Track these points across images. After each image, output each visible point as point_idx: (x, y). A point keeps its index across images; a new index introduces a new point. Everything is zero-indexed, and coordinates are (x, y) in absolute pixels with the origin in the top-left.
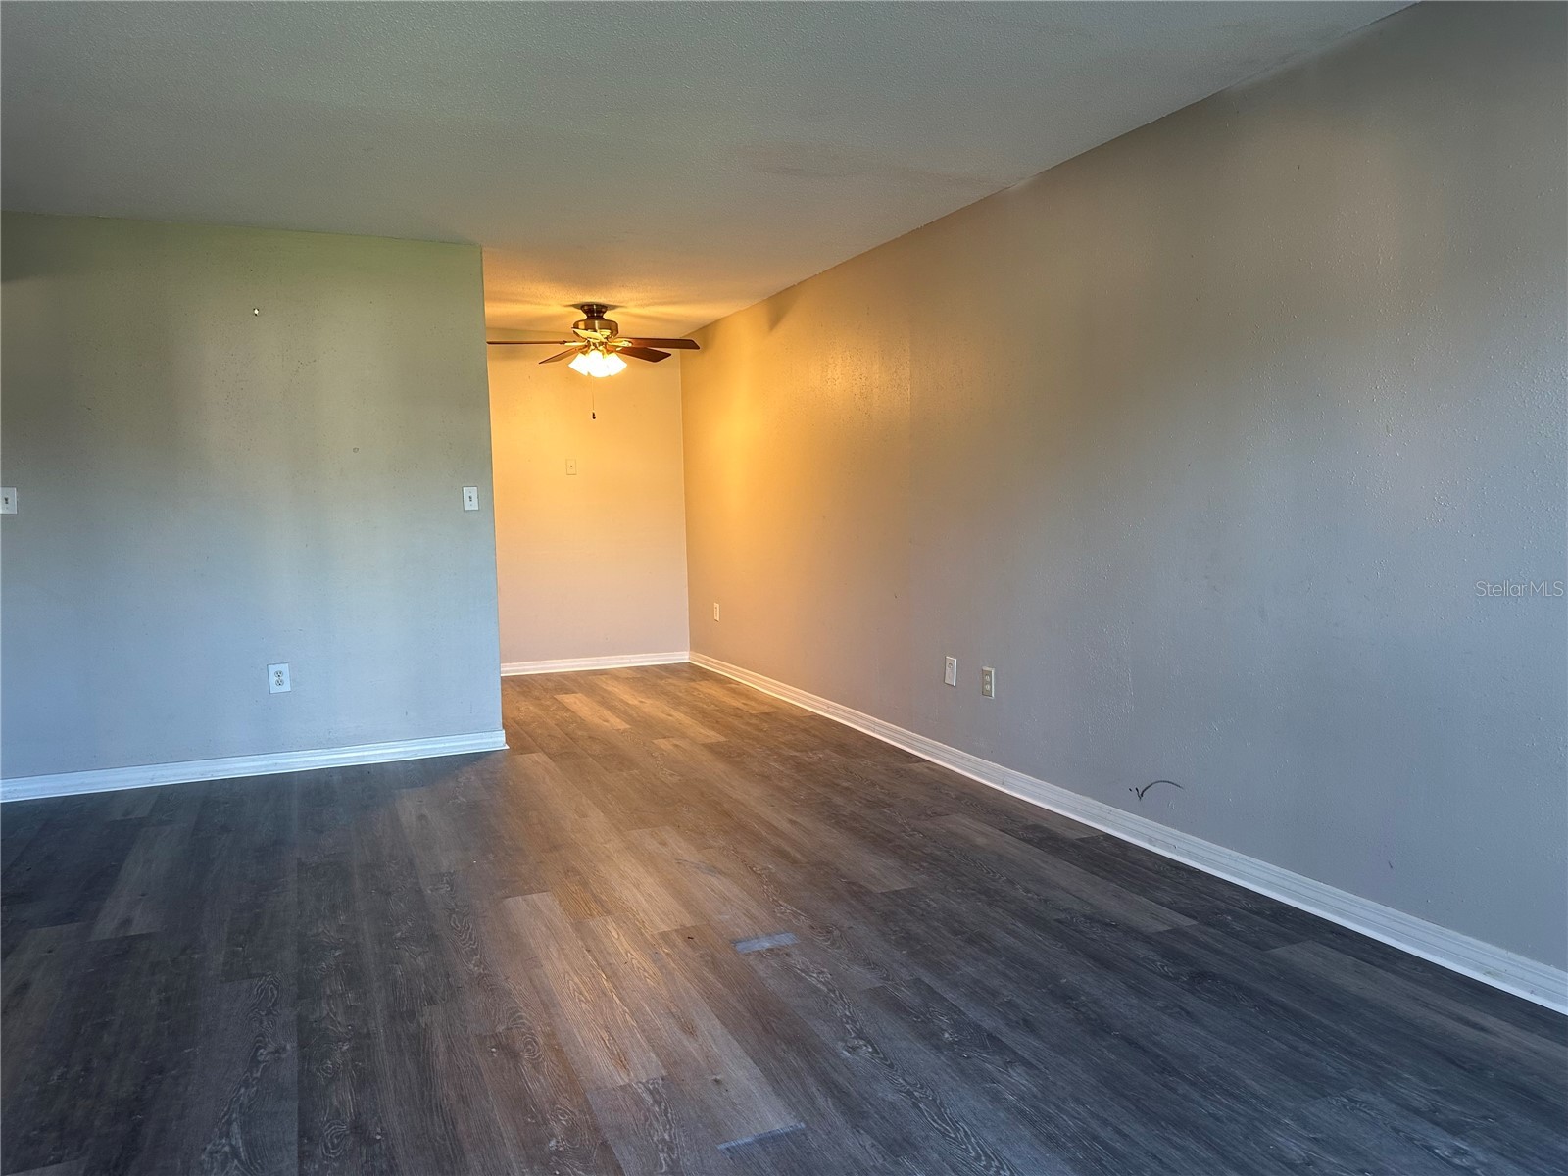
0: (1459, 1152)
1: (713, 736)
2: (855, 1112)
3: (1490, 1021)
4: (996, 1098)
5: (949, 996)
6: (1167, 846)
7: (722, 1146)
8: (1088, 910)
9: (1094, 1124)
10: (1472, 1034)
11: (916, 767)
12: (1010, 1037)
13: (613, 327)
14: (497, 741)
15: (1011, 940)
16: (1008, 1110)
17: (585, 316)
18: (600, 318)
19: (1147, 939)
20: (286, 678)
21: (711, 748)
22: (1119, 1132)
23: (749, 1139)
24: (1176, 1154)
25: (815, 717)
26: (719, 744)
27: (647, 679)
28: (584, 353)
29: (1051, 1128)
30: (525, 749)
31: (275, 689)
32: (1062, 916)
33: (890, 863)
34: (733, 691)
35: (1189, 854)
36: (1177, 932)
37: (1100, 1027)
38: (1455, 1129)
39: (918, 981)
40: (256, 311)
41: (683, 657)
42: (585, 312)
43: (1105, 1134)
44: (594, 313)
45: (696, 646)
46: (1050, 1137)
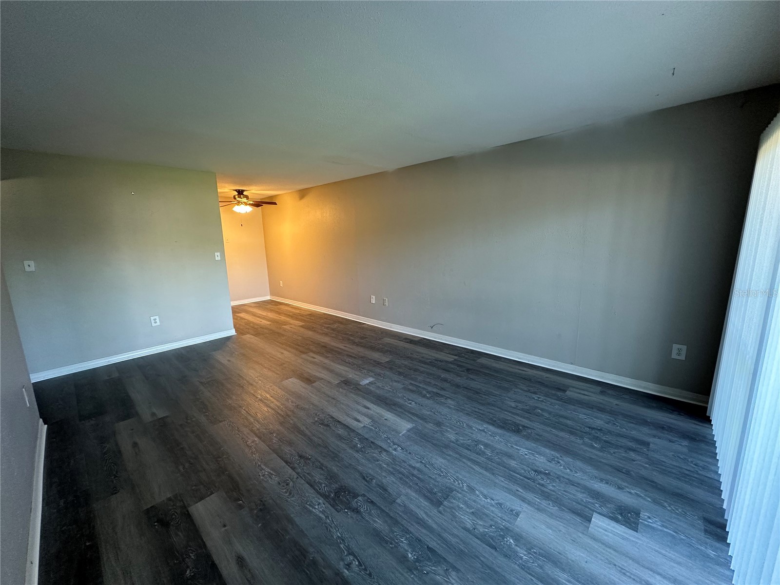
0: (539, 398)
1: (301, 324)
2: (423, 418)
3: (525, 369)
4: (450, 408)
5: (421, 386)
6: (439, 339)
7: (400, 435)
8: (434, 358)
9: (474, 409)
10: (524, 372)
11: (364, 325)
12: (442, 393)
13: (247, 197)
14: (232, 332)
15: (423, 369)
16: (454, 410)
17: (237, 194)
18: (243, 194)
19: (451, 363)
20: (158, 321)
21: (302, 326)
22: (479, 409)
23: (405, 431)
24: (493, 411)
25: (324, 314)
26: (303, 325)
27: (260, 305)
28: (238, 205)
29: (466, 412)
30: (243, 334)
31: (154, 325)
32: (430, 361)
33: (380, 354)
34: (291, 307)
35: (446, 340)
36: (455, 360)
37: (458, 386)
38: (535, 393)
39: (411, 383)
40: (133, 193)
41: (268, 298)
42: (237, 192)
43: (477, 410)
44: (240, 193)
45: (272, 294)
46: (467, 414)
